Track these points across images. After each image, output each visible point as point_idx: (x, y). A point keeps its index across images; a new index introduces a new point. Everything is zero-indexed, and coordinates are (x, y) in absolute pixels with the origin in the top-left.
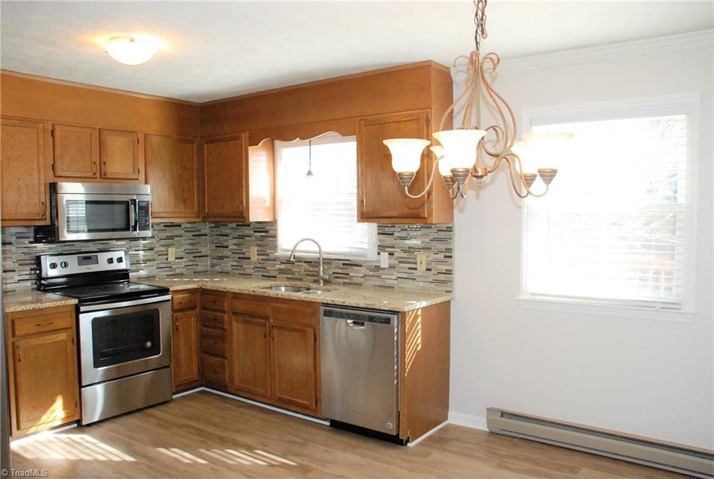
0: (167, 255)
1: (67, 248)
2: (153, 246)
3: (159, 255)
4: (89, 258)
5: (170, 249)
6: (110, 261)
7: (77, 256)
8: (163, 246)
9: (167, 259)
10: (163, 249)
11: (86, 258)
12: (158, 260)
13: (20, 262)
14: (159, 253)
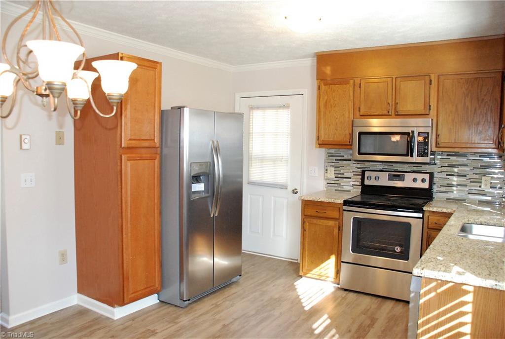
0: (481, 182)
1: (386, 167)
2: (465, 173)
3: (471, 182)
4: (398, 176)
5: (484, 178)
6: (415, 180)
7: (388, 173)
8: (476, 174)
9: (480, 187)
10: (477, 177)
11: (395, 175)
12: (470, 186)
13: (355, 173)
14: (472, 180)
